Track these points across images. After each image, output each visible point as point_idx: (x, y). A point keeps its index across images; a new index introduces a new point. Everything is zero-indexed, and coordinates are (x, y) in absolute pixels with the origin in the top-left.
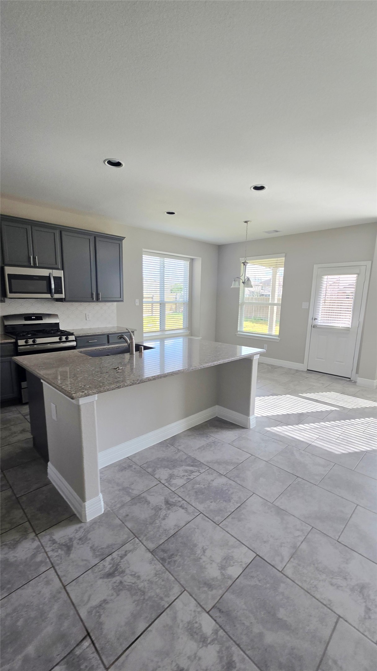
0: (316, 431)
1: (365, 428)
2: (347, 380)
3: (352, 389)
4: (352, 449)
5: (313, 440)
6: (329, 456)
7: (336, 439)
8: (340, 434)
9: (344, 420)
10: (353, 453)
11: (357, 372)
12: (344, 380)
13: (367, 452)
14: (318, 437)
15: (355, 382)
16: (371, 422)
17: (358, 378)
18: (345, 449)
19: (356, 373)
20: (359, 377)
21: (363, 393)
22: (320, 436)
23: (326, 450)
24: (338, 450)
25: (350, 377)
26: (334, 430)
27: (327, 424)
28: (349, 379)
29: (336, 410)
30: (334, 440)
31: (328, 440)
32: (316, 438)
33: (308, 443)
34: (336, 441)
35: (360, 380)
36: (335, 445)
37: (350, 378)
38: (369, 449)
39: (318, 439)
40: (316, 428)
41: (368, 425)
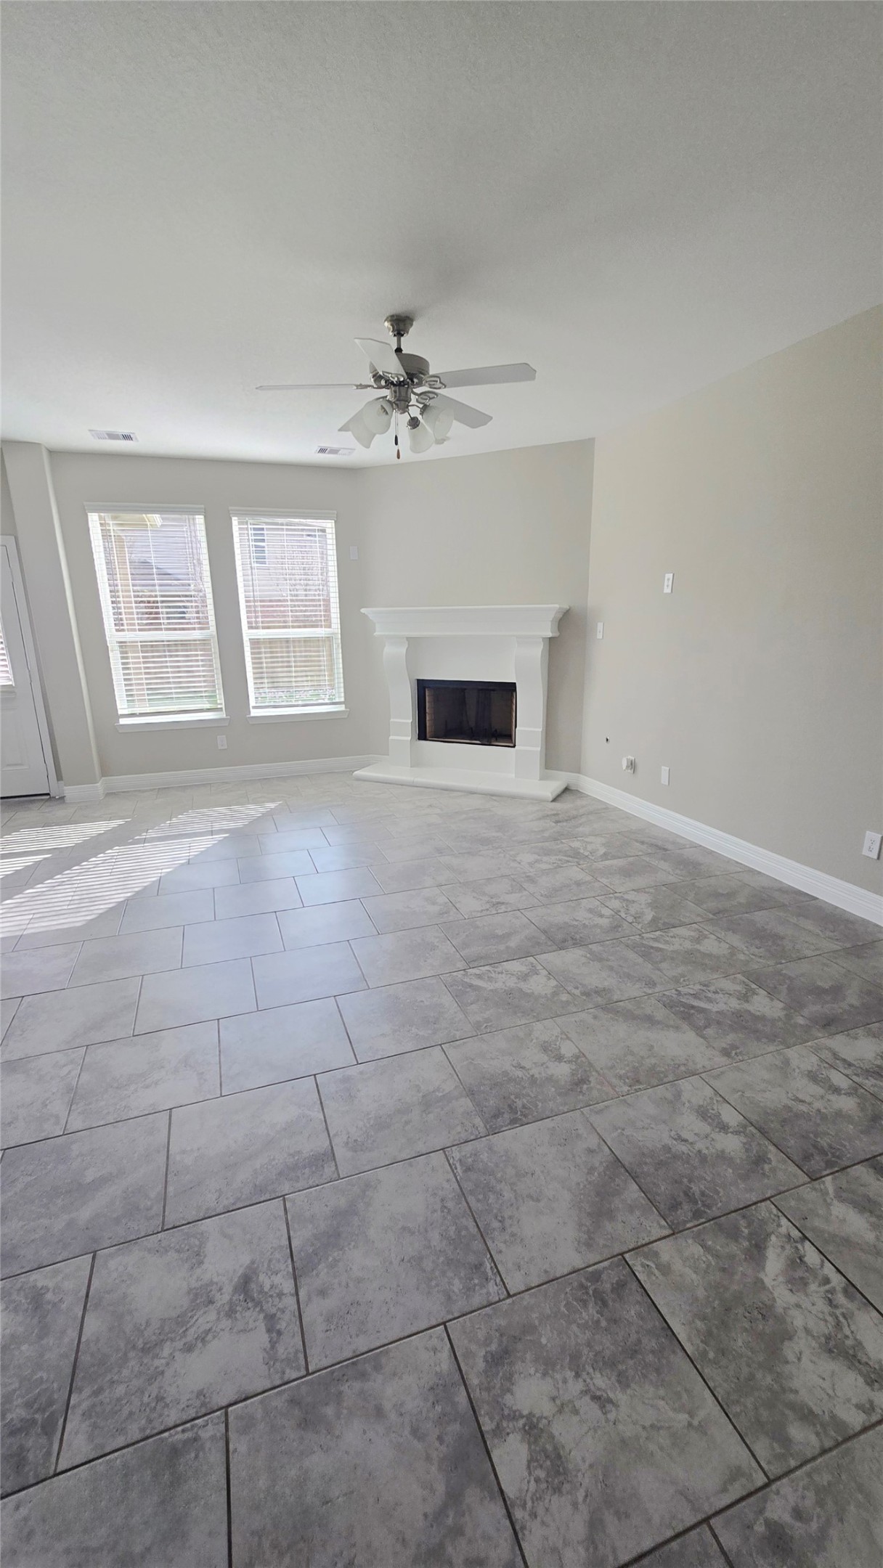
0: (23, 909)
1: (111, 867)
2: (42, 800)
3: (60, 812)
4: (103, 907)
5: (24, 927)
6: (67, 938)
7: (68, 905)
8: (72, 894)
9: (69, 868)
10: (106, 912)
11: (59, 777)
12: (38, 800)
13: (128, 900)
14: (31, 916)
15: (62, 798)
16: (116, 854)
17: (65, 788)
18: (90, 913)
19: (58, 780)
20: (65, 785)
21: (86, 812)
22: (34, 914)
23: (57, 930)
24: (78, 920)
25: (48, 792)
26: (58, 892)
27: (40, 888)
28: (48, 797)
29: (45, 859)
30: (65, 907)
31: (54, 913)
32: (27, 922)
33: (16, 937)
34: (69, 907)
35: (70, 791)
36: (72, 915)
37: (48, 794)
38: (129, 895)
39: (32, 921)
40: (20, 905)
41: (114, 860)
